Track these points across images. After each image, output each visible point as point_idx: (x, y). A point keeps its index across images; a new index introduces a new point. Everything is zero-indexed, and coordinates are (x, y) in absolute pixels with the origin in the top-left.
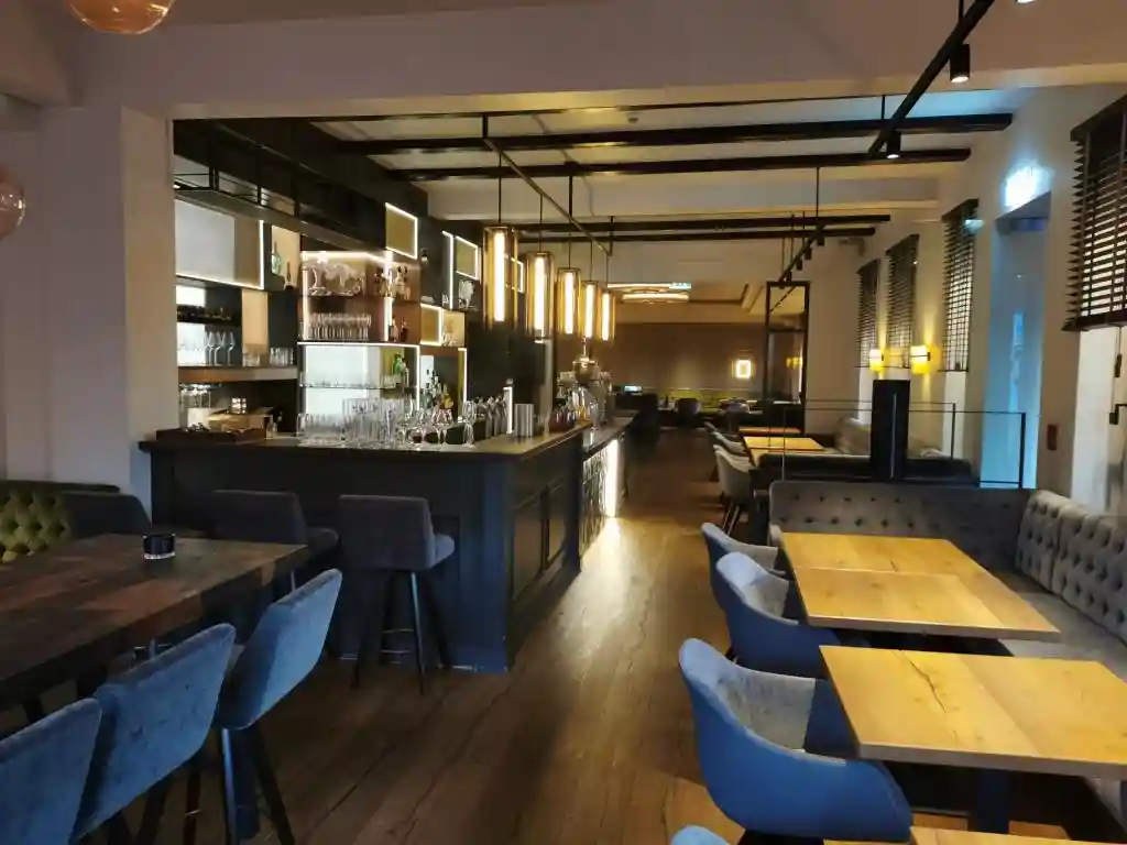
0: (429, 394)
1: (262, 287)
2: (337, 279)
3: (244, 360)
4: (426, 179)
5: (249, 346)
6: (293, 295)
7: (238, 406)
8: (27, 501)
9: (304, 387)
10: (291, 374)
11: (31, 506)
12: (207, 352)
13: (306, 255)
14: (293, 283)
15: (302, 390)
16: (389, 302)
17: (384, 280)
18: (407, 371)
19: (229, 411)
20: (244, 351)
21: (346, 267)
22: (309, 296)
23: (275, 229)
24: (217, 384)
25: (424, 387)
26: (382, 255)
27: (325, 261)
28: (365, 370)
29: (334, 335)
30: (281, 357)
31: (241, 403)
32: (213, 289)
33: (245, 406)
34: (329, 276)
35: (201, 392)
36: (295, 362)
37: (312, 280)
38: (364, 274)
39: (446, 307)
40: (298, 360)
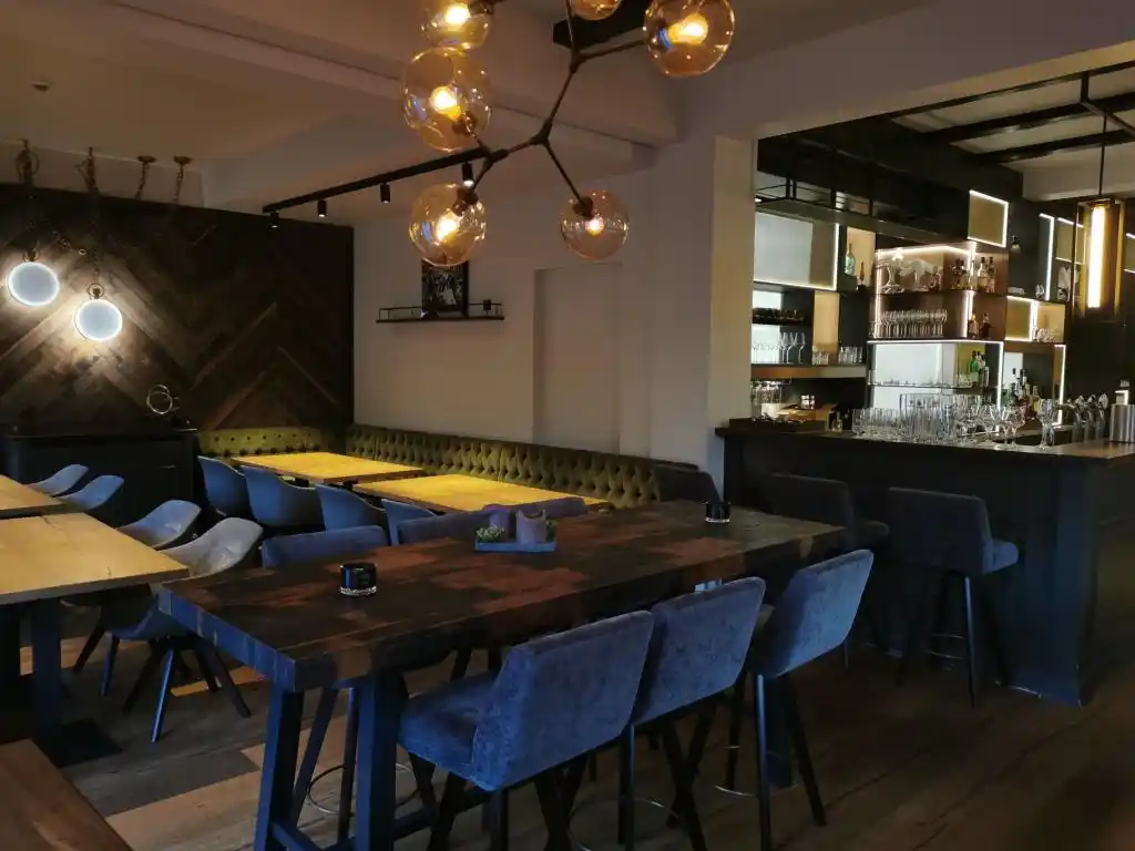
0: (1013, 394)
1: (835, 288)
2: (912, 276)
3: (814, 359)
4: (1021, 158)
5: (819, 345)
6: (866, 294)
7: (807, 403)
8: (631, 473)
9: (872, 386)
10: (860, 372)
11: (634, 478)
12: (781, 351)
13: (881, 254)
14: (866, 282)
15: (870, 389)
16: (970, 296)
17: (964, 272)
18: (987, 368)
19: (798, 406)
20: (814, 349)
21: (923, 262)
22: (882, 294)
23: (850, 230)
24: (787, 381)
25: (1007, 387)
26: (965, 248)
27: (901, 257)
28: (938, 368)
29: (907, 333)
30: (850, 355)
31: (810, 400)
32: (789, 293)
33: (813, 402)
34: (903, 273)
35: (773, 389)
36: (864, 359)
37: (886, 278)
38: (941, 268)
39: (1041, 298)
40: (867, 359)
